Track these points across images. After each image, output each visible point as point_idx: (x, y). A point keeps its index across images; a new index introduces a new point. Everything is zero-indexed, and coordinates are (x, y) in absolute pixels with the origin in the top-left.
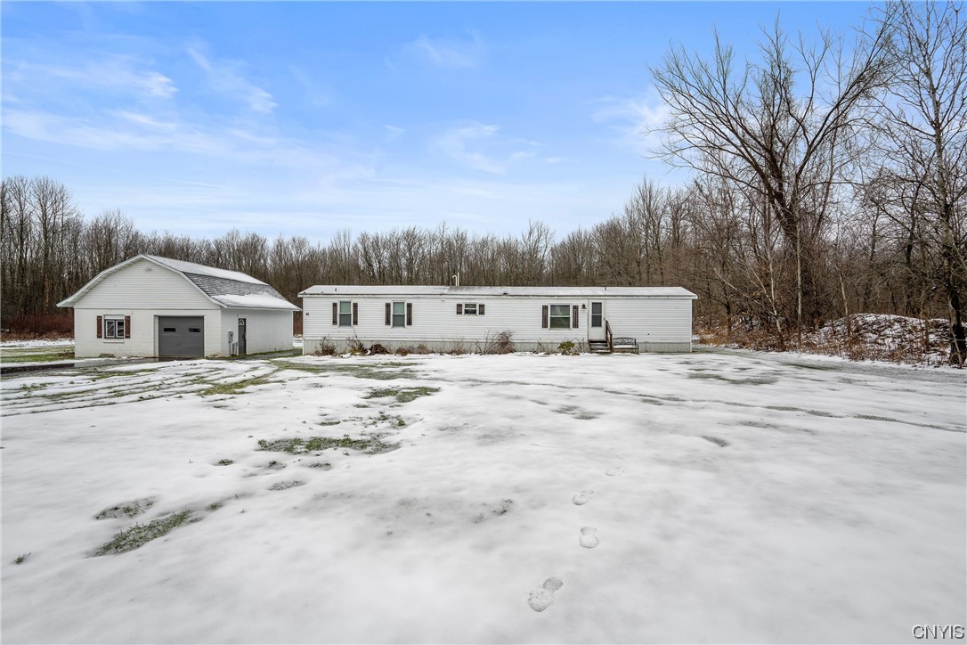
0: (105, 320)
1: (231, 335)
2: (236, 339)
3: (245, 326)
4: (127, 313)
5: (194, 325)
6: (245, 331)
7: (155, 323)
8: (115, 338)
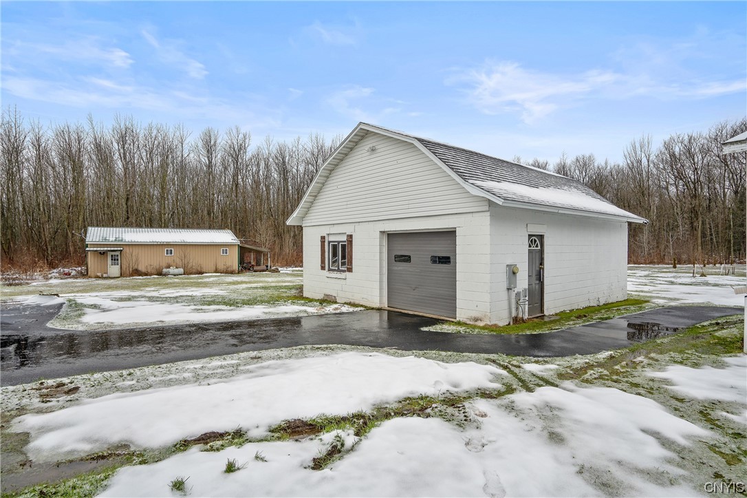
0: (329, 242)
1: (513, 272)
2: (523, 282)
3: (542, 252)
4: (348, 230)
5: (440, 249)
6: (542, 263)
7: (381, 245)
8: (339, 270)
